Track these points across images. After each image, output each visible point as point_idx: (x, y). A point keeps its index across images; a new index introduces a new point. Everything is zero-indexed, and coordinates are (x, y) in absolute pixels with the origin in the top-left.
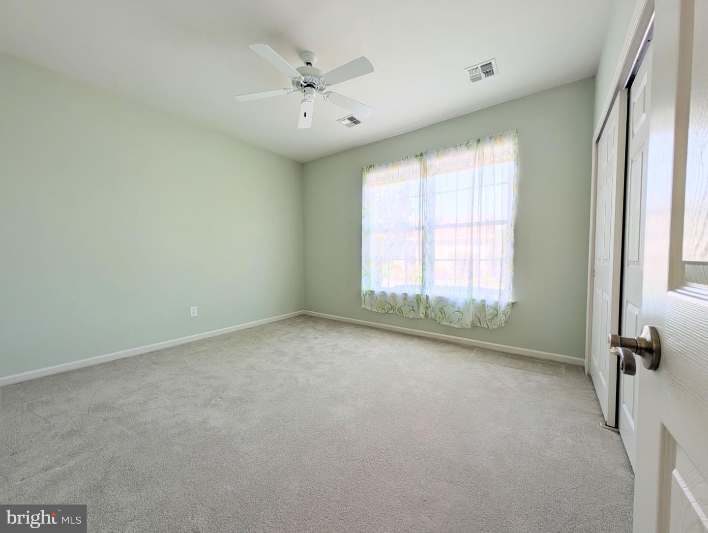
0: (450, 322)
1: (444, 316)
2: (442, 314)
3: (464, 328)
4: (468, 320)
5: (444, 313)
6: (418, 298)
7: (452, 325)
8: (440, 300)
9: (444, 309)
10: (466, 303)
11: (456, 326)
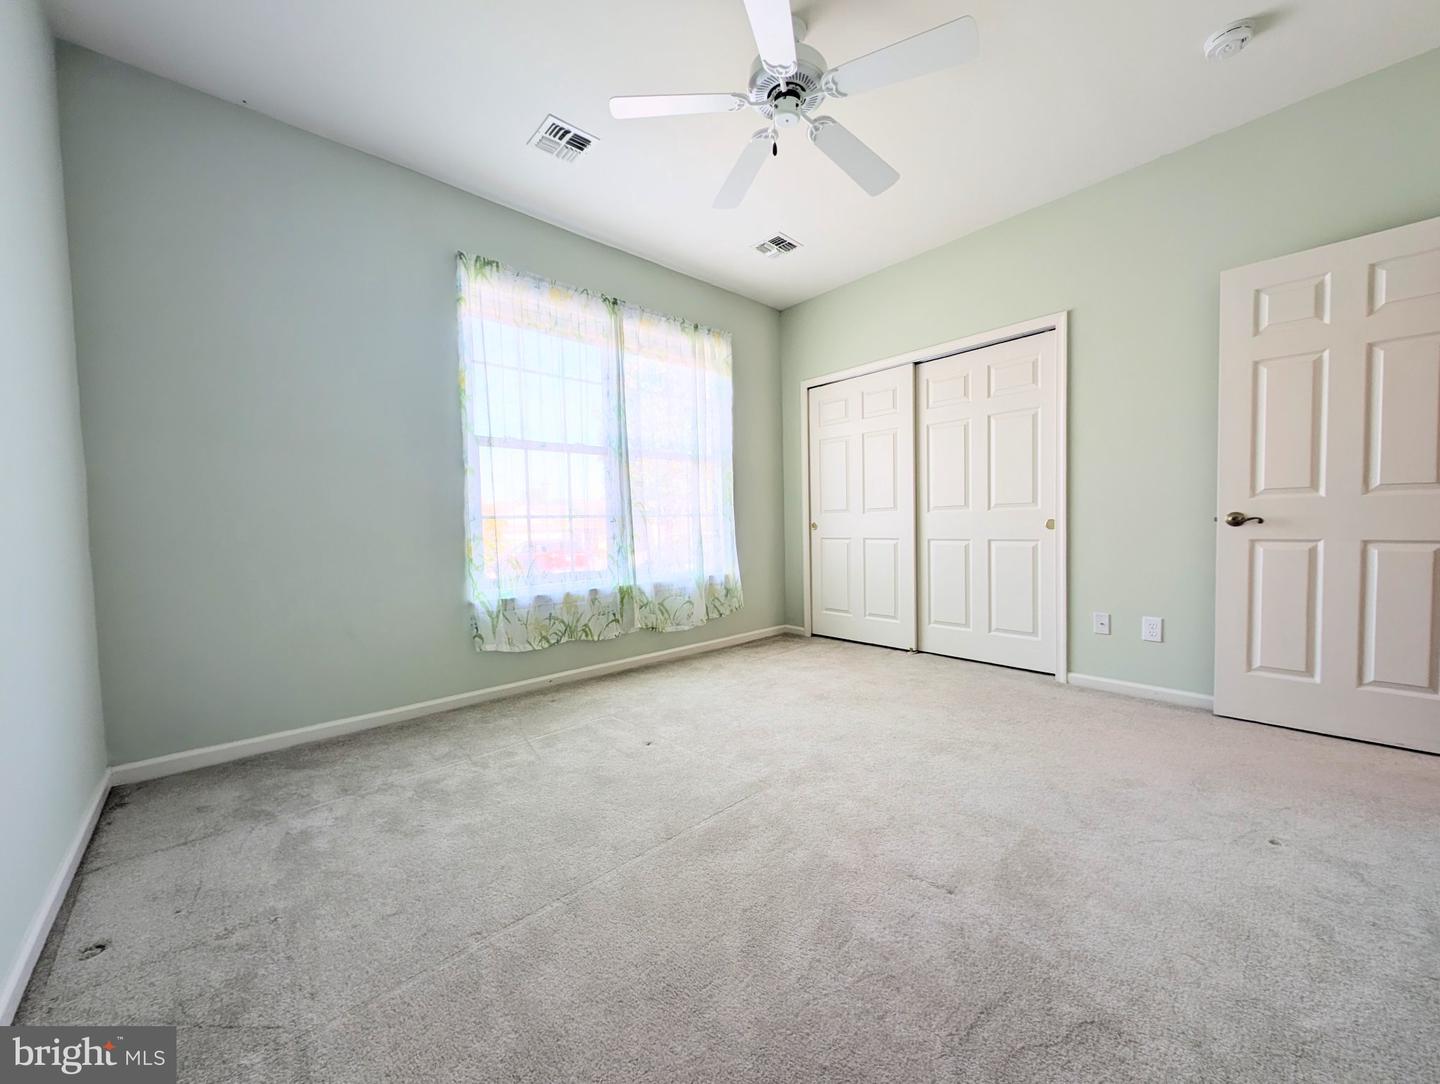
0: (678, 625)
1: (667, 617)
2: (663, 614)
3: (697, 627)
4: (700, 614)
5: (667, 611)
6: (625, 594)
7: (680, 628)
8: (658, 589)
9: (665, 604)
10: (699, 587)
11: (686, 628)
